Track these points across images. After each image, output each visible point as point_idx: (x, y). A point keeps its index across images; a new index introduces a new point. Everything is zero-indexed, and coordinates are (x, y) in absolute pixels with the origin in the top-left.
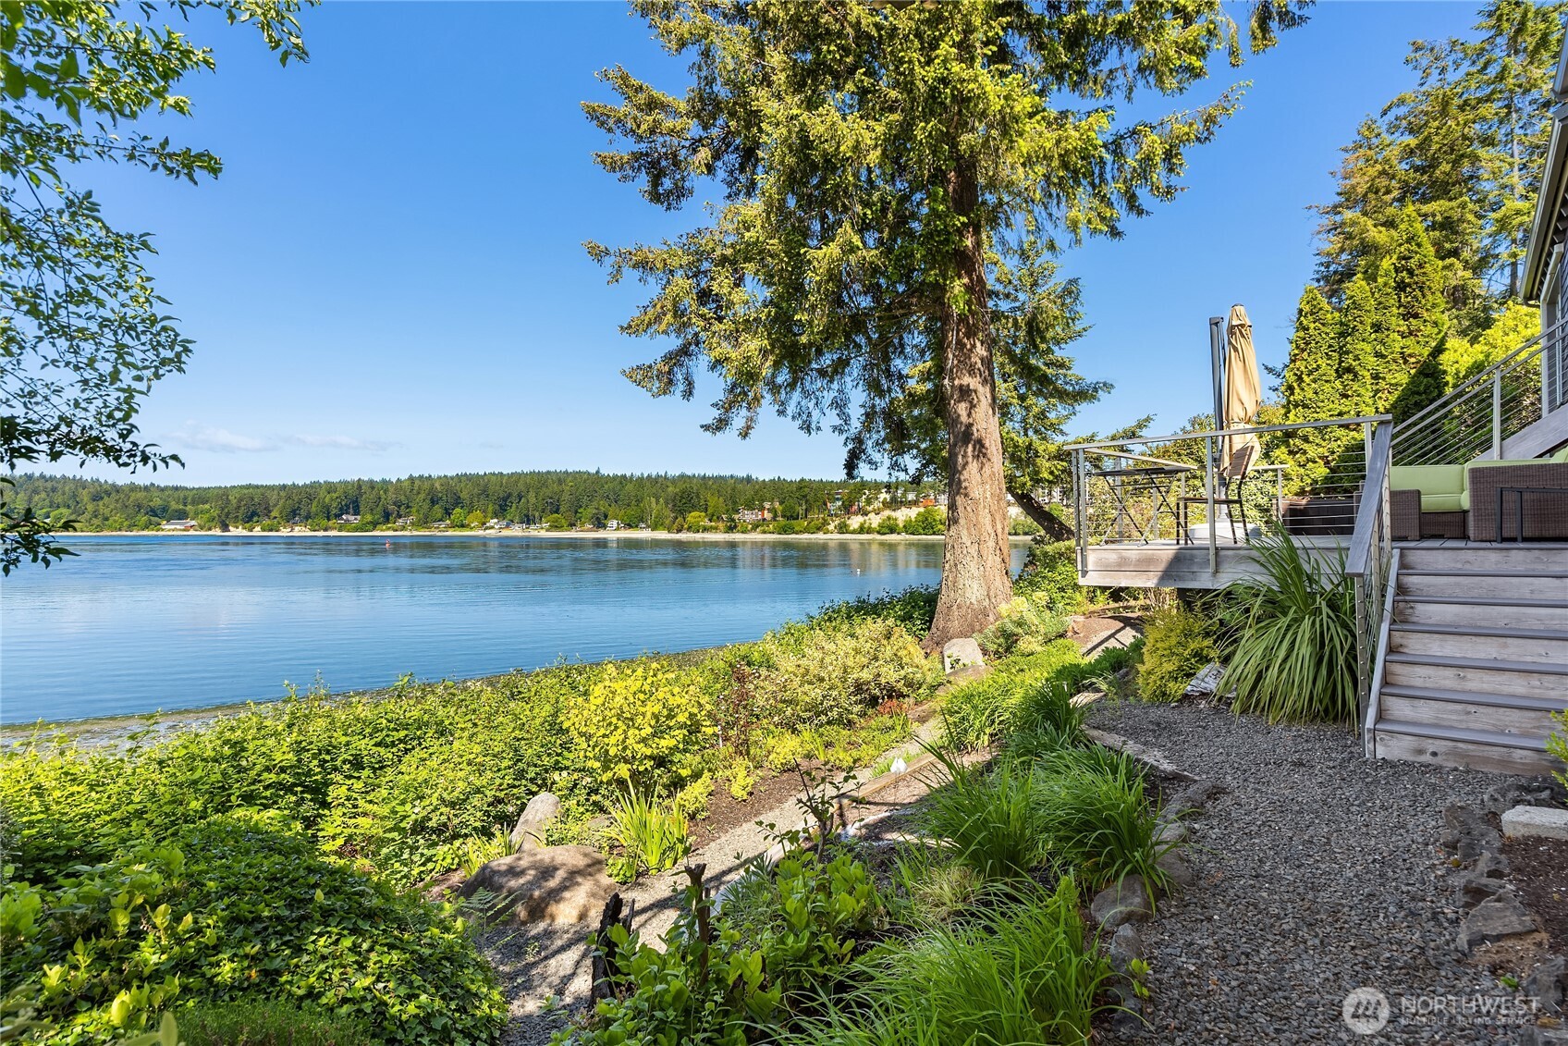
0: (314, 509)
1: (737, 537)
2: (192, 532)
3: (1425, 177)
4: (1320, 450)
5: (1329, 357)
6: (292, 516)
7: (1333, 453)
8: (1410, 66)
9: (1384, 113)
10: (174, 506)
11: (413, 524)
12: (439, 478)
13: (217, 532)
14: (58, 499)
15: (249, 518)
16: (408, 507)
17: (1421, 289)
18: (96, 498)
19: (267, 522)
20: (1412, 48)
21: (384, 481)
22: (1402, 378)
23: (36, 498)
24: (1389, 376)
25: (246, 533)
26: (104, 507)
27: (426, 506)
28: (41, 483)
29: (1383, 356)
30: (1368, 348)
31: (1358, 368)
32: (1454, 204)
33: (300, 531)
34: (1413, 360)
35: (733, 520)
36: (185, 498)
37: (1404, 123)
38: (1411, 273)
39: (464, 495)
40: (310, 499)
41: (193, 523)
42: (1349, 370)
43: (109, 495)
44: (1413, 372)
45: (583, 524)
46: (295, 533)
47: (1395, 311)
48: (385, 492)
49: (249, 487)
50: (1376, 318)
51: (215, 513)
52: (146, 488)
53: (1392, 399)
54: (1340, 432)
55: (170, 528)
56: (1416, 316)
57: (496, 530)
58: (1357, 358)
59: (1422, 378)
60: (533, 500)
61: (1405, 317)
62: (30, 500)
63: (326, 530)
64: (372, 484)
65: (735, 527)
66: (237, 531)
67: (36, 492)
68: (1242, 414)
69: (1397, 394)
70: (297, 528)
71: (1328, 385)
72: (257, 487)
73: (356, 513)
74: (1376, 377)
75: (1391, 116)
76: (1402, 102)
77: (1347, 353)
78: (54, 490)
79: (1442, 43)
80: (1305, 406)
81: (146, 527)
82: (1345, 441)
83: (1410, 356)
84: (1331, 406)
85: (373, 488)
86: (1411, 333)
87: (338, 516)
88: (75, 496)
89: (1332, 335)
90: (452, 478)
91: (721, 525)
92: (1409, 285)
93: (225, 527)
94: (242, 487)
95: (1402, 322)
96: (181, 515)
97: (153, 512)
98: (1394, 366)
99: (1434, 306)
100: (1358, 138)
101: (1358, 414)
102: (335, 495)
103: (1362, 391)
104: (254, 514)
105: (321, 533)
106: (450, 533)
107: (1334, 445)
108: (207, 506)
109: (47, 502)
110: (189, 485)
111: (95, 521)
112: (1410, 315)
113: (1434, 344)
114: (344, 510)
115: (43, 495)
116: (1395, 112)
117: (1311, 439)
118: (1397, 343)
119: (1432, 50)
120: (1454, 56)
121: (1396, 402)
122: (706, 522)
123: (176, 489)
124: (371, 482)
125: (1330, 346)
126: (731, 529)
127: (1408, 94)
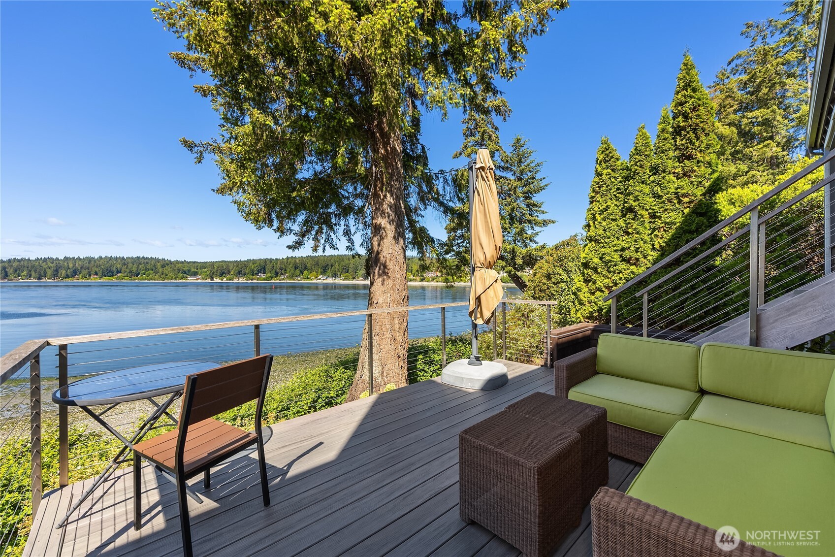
0: (247, 271)
1: (425, 284)
2: (199, 281)
3: (754, 97)
4: (606, 281)
5: (617, 199)
6: (239, 274)
7: (616, 284)
8: (744, 36)
9: (729, 63)
10: (193, 270)
11: (287, 277)
12: (299, 257)
13: (209, 281)
14: (149, 267)
15: (222, 275)
16: (285, 270)
17: (695, 131)
18: (163, 266)
19: (229, 276)
20: (746, 27)
21: (276, 259)
22: (676, 217)
23: (141, 266)
24: (664, 216)
25: (220, 281)
26: (167, 270)
27: (293, 270)
28: (143, 260)
29: (660, 197)
30: (647, 190)
31: (637, 208)
32: (768, 111)
33: (242, 280)
34: (686, 200)
35: (423, 276)
36: (197, 266)
37: (740, 68)
38: (686, 117)
39: (309, 265)
40: (246, 266)
41: (200, 277)
42: (631, 210)
43: (168, 265)
44: (687, 211)
45: (358, 278)
46: (240, 281)
47: (671, 154)
48: (276, 264)
49: (222, 261)
50: (655, 161)
51: (208, 273)
52: (182, 262)
53: (668, 236)
54: (622, 266)
55: (191, 279)
56: (690, 157)
57: (321, 280)
58: (636, 199)
59: (694, 217)
60: (337, 267)
61: (681, 159)
62: (138, 267)
63: (252, 280)
64: (271, 260)
65: (424, 279)
66: (217, 280)
67: (140, 264)
68: (482, 259)
69: (672, 232)
70: (240, 279)
71: (614, 223)
72: (226, 262)
73: (264, 273)
74: (653, 216)
75: (733, 65)
76: (739, 56)
77: (629, 194)
78: (147, 263)
79: (764, 22)
80: (597, 241)
81: (182, 279)
82: (625, 274)
83: (684, 196)
84: (616, 241)
85: (271, 262)
86: (685, 174)
87: (257, 274)
88: (155, 266)
89: (620, 179)
90: (305, 258)
91: (418, 278)
92: (684, 128)
93: (212, 279)
94: (220, 262)
95: (677, 164)
96: (195, 274)
97: (185, 272)
98: (669, 207)
99: (708, 146)
100: (717, 80)
101: (637, 251)
102: (256, 265)
103: (641, 229)
104: (224, 273)
105: (250, 281)
106: (302, 281)
107: (616, 277)
108: (206, 270)
109: (144, 268)
110: (199, 261)
111: (162, 276)
112: (685, 157)
113: (707, 184)
114: (259, 272)
115: (143, 265)
116: (735, 62)
117: (599, 270)
118: (673, 184)
119: (758, 26)
120: (771, 28)
121: (670, 240)
122: (411, 277)
123: (194, 262)
124: (271, 259)
125: (618, 189)
126: (422, 280)
127: (744, 52)
